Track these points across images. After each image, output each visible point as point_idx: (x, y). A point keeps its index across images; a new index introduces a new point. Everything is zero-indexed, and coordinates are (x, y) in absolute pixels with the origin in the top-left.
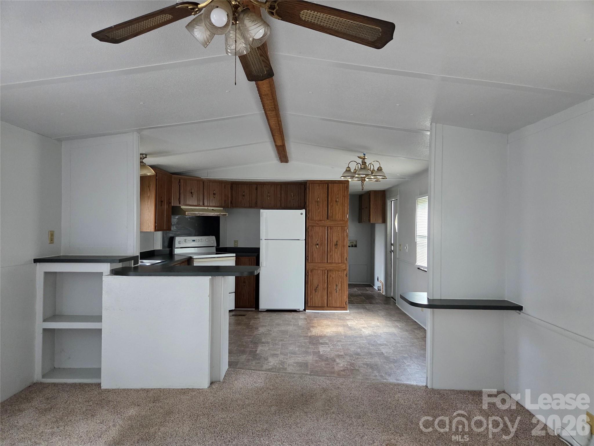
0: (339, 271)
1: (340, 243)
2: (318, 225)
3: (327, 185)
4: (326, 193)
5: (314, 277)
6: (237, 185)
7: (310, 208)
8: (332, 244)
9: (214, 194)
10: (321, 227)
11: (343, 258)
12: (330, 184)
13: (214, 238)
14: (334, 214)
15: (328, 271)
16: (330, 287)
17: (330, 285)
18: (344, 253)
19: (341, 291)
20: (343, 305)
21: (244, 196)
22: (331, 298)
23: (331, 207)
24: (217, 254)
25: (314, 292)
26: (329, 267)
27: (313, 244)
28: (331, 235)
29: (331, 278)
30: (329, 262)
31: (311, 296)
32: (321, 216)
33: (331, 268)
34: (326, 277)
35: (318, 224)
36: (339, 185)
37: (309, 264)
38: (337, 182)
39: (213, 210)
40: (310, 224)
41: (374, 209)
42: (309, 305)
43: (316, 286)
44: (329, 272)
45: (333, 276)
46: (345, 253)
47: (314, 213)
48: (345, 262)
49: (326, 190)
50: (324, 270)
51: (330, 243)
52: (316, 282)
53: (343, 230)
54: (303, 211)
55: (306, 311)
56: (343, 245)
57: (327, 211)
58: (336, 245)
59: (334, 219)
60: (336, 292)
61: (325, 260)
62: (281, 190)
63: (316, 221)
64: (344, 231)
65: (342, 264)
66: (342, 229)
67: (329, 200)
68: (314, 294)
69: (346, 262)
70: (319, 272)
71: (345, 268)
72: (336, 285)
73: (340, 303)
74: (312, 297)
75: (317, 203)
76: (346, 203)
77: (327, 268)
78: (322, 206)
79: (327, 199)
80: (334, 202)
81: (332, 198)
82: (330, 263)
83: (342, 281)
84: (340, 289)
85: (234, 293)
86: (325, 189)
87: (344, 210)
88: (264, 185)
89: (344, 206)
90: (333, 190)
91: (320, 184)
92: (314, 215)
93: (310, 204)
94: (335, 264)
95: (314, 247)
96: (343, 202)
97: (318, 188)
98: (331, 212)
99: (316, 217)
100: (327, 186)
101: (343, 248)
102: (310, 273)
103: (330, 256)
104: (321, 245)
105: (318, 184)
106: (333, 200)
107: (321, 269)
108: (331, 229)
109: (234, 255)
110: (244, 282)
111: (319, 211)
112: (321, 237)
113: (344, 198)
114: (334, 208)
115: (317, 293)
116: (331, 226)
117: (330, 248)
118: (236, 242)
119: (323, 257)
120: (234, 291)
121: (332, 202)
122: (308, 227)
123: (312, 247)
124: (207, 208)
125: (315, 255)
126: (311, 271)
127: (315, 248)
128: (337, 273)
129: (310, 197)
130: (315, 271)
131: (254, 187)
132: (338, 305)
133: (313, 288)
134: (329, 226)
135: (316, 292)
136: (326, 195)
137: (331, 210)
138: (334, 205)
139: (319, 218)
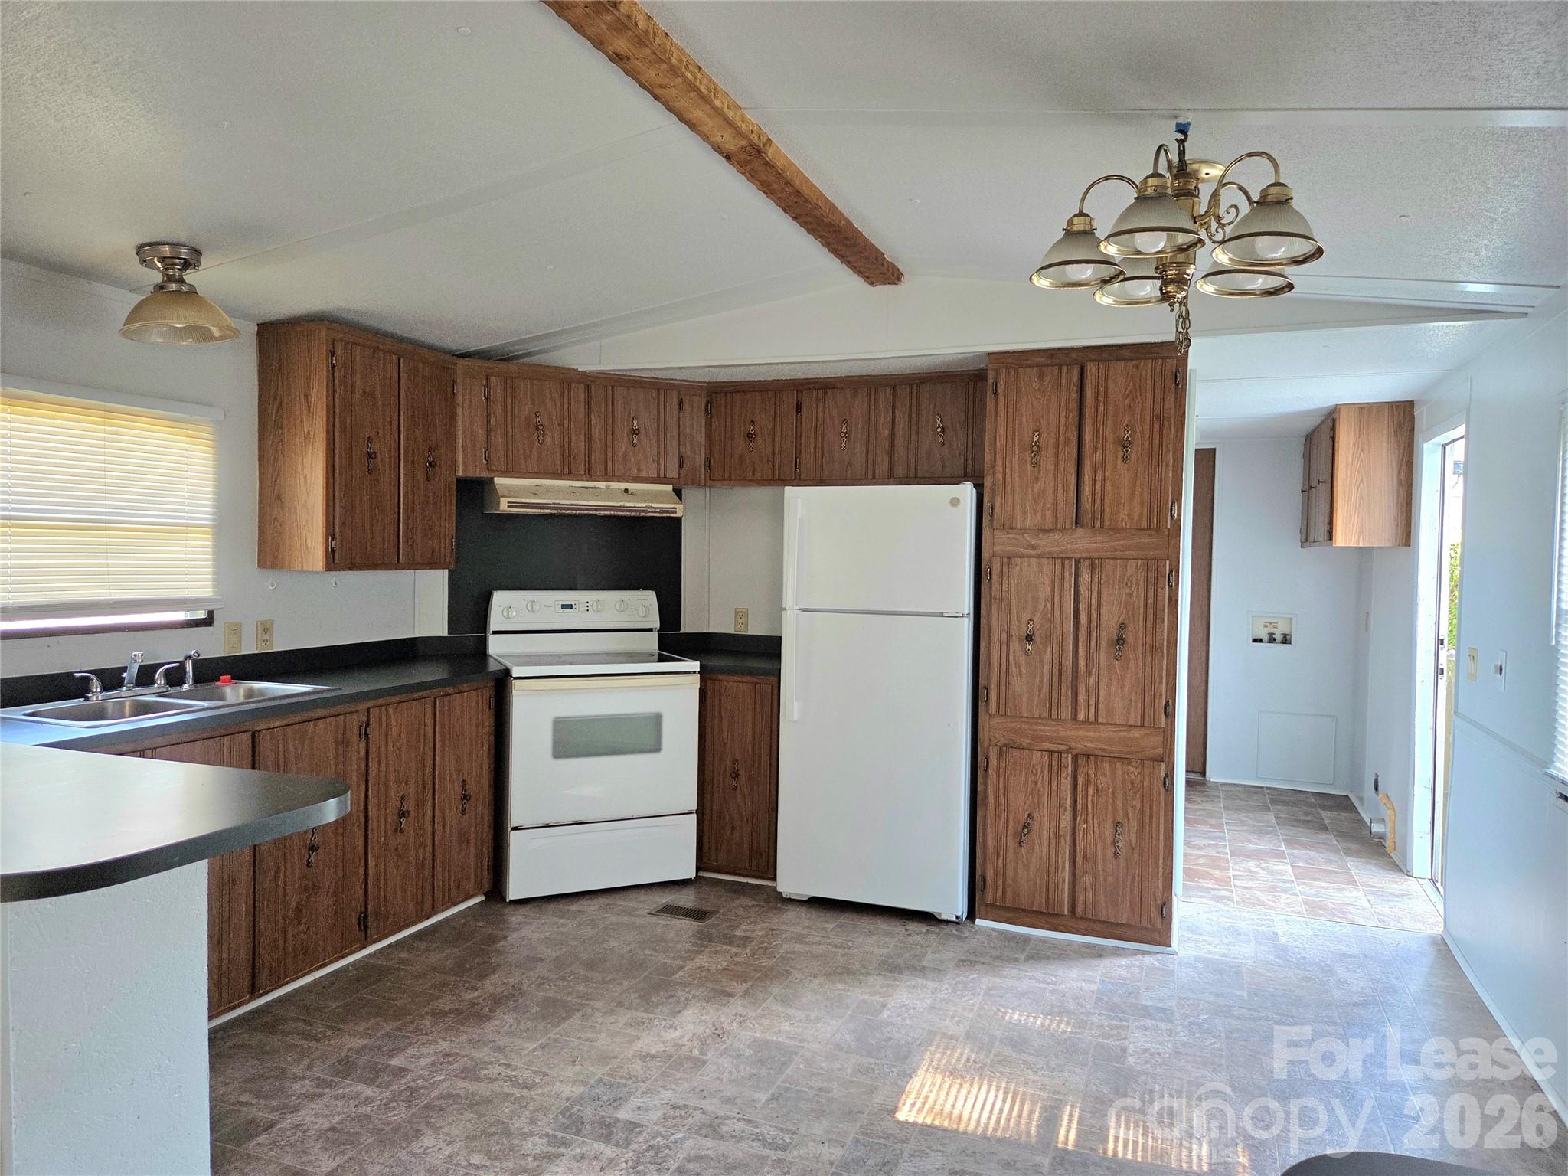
0: (1129, 764)
1: (1136, 634)
2: (1032, 552)
3: (1076, 370)
4: (1074, 406)
5: (1012, 778)
6: (729, 395)
7: (1000, 476)
8: (1099, 636)
9: (635, 432)
10: (1044, 561)
11: (1153, 701)
12: (1090, 368)
13: (650, 598)
14: (1108, 499)
15: (1075, 758)
16: (1086, 832)
17: (1086, 822)
18: (1153, 682)
19: (1136, 856)
20: (1149, 919)
21: (749, 436)
22: (1089, 879)
23: (1095, 472)
24: (662, 659)
25: (1011, 843)
26: (1085, 738)
27: (1010, 636)
28: (1094, 595)
29: (1091, 791)
30: (1081, 716)
31: (1000, 861)
32: (1049, 513)
33: (1092, 745)
34: (1067, 783)
35: (1033, 547)
36: (1137, 367)
37: (994, 722)
38: (1126, 353)
39: (626, 491)
40: (996, 548)
41: (1354, 488)
42: (989, 897)
43: (1022, 819)
44: (1082, 762)
45: (1103, 783)
46: (1161, 681)
47: (1017, 498)
48: (1159, 719)
49: (1074, 396)
50: (1060, 752)
51: (1090, 634)
52: (1019, 802)
53: (1151, 575)
54: (966, 491)
55: (978, 921)
56: (1152, 647)
57: (1073, 487)
58: (1120, 641)
59: (1107, 523)
60: (1116, 855)
61: (1063, 709)
62: (894, 406)
63: (1024, 531)
64: (1156, 579)
65: (1144, 730)
66: (1147, 571)
67: (1088, 436)
68: (1010, 853)
69: (1163, 725)
70: (1034, 762)
71: (1160, 750)
72: (1117, 825)
73: (1132, 910)
74: (1005, 866)
75: (1028, 452)
76: (1168, 451)
77: (1073, 744)
78: (1051, 467)
79: (1075, 433)
80: (1110, 446)
81: (1098, 431)
82: (1087, 721)
83: (1142, 811)
84: (1134, 842)
85: (695, 816)
86: (1068, 389)
87: (1160, 480)
88: (829, 392)
89: (1160, 461)
90: (1106, 393)
91: (1044, 368)
92: (1018, 506)
93: (999, 462)
94: (1110, 728)
95: (1015, 646)
96: (1152, 444)
97: (1036, 385)
98: (1093, 494)
99: (1025, 512)
100: (1076, 377)
101: (1154, 659)
102: (994, 761)
103: (1088, 691)
104: (1049, 638)
105: (1036, 369)
106: (1105, 439)
107: (1046, 745)
108: (1092, 567)
109: (695, 666)
110: (735, 775)
111: (1036, 488)
112: (1048, 605)
113: (1161, 429)
114: (1107, 473)
115: (1023, 850)
116: (1093, 555)
117: (1088, 658)
118: (740, 614)
119: (1055, 695)
120: (695, 808)
121: (1100, 446)
122: (990, 561)
123: (1004, 647)
124: (605, 484)
125: (1019, 685)
126: (1000, 754)
127: (1019, 652)
128: (1119, 772)
129: (1001, 430)
130: (1016, 753)
131: (792, 399)
132: (1125, 916)
133: (1006, 827)
134: (1084, 555)
135: (1020, 844)
136: (1074, 416)
137: (1094, 481)
138: (1109, 459)
139: (1038, 519)
